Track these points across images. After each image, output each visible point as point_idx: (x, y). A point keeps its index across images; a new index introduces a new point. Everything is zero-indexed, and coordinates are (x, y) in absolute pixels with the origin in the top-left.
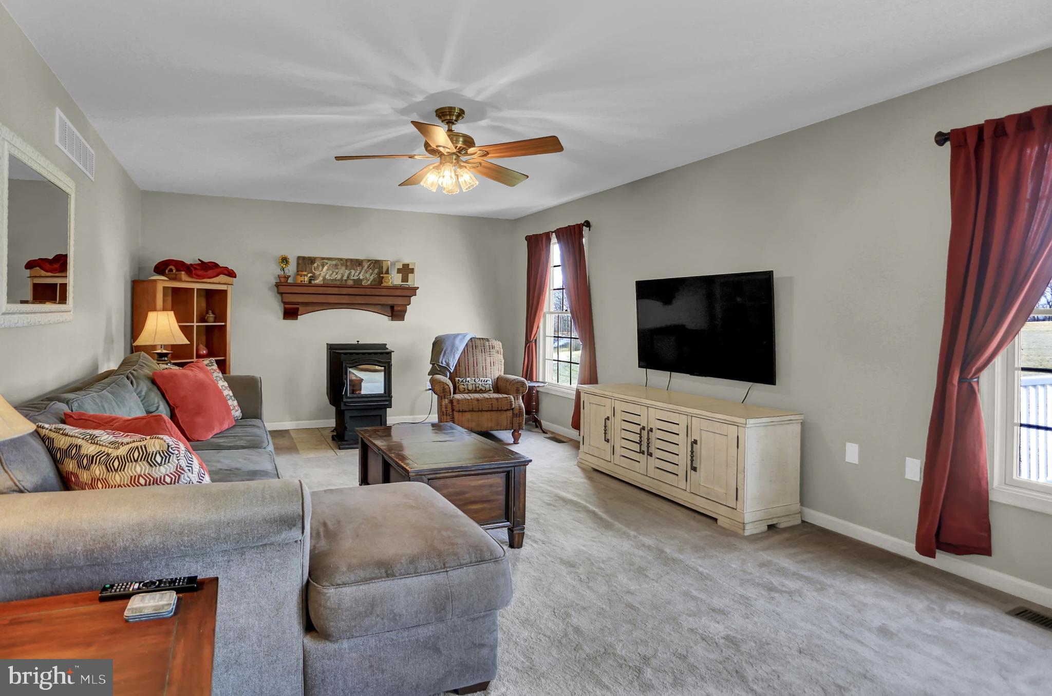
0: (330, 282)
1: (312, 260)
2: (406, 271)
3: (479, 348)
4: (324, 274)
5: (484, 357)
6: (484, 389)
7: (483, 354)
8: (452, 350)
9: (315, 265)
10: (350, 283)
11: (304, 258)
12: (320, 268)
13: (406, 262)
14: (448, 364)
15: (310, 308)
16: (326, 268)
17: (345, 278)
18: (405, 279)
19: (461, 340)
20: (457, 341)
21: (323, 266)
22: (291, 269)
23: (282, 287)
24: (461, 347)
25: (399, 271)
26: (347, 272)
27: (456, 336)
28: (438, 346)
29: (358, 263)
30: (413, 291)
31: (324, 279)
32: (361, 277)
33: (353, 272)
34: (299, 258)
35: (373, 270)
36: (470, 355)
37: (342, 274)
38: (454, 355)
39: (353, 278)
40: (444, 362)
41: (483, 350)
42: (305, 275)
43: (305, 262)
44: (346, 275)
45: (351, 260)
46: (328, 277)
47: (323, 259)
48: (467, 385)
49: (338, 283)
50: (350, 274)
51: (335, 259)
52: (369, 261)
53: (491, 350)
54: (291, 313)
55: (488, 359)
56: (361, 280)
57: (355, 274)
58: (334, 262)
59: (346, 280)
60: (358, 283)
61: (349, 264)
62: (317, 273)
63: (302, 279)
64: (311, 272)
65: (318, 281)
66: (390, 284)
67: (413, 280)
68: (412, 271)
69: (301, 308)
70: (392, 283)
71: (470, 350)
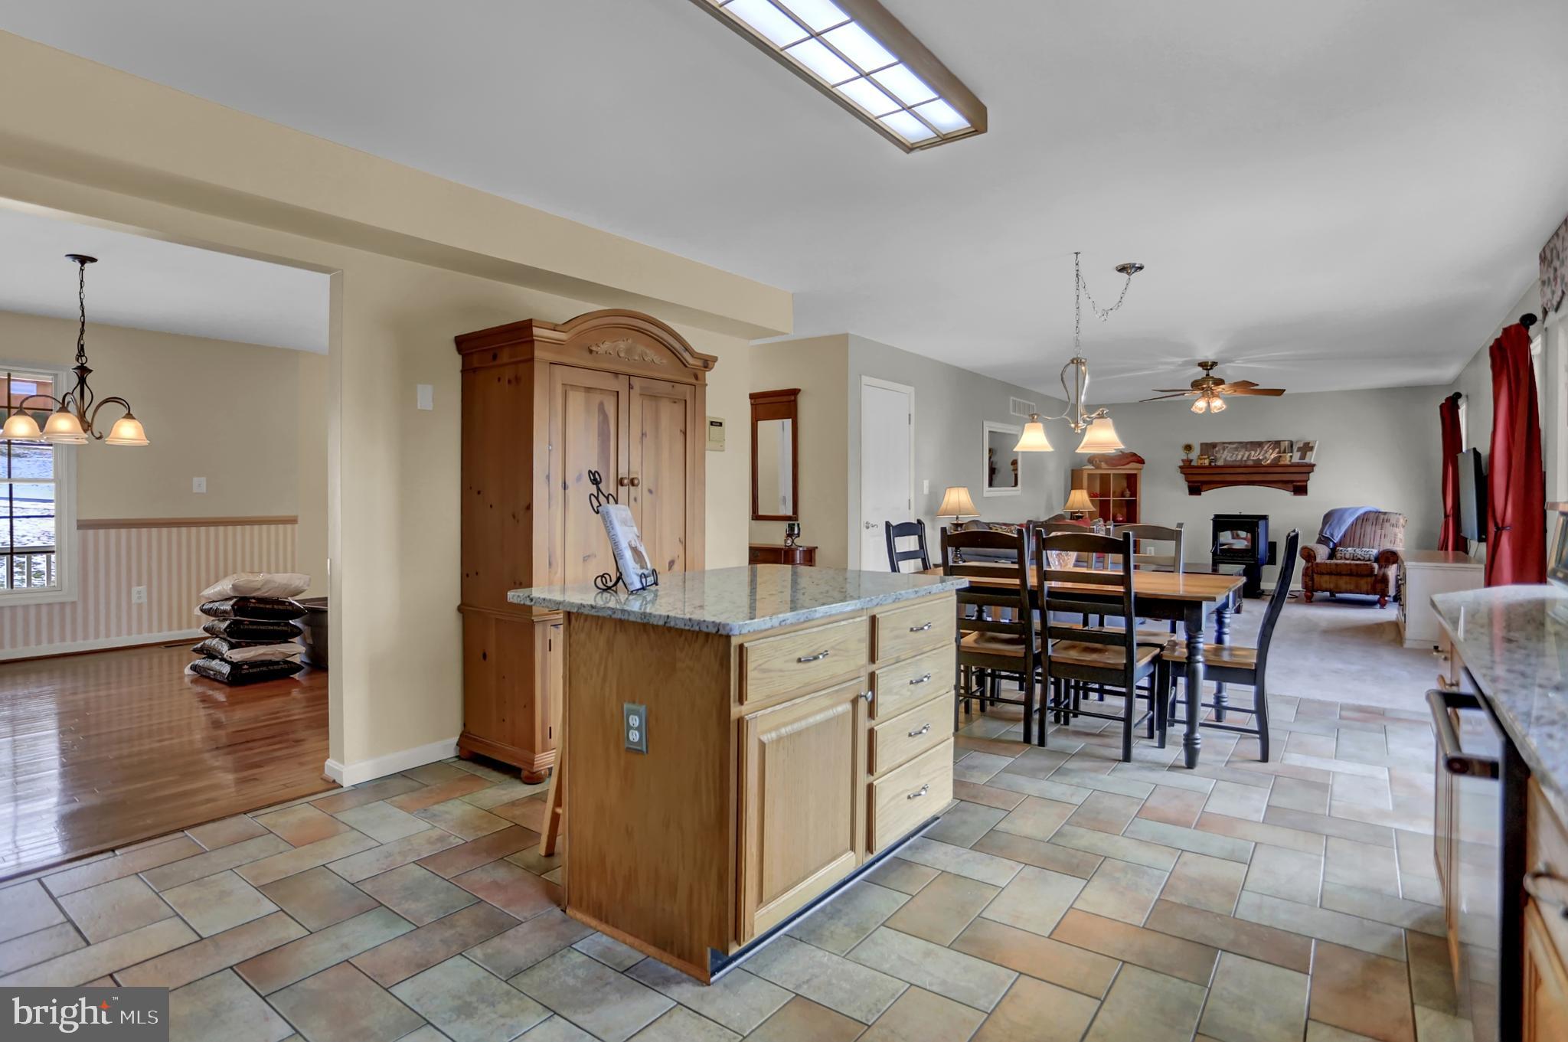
0: (1231, 464)
1: (1214, 445)
2: (1307, 448)
3: (1371, 521)
4: (1224, 457)
5: (1374, 529)
6: (1362, 558)
7: (1374, 526)
8: (1338, 522)
9: (1217, 449)
10: (1250, 463)
11: (1207, 444)
12: (1221, 452)
13: (1307, 440)
14: (1332, 535)
15: (1212, 486)
16: (1225, 452)
17: (1245, 458)
18: (1303, 457)
19: (1351, 514)
20: (1347, 515)
21: (1224, 450)
22: (1194, 455)
23: (1187, 468)
24: (1349, 521)
25: (1299, 449)
26: (1247, 453)
27: (1346, 510)
28: (1328, 518)
29: (1259, 445)
30: (1312, 467)
31: (1225, 460)
32: (1262, 456)
33: (1253, 453)
34: (1202, 444)
35: (1273, 449)
36: (1359, 526)
37: (1241, 456)
38: (1340, 528)
39: (1254, 458)
40: (1328, 533)
41: (1374, 523)
42: (1205, 459)
43: (1208, 448)
44: (1246, 455)
45: (1252, 443)
46: (1228, 458)
47: (1224, 443)
48: (1345, 554)
49: (1238, 464)
50: (1249, 455)
51: (1236, 442)
52: (1270, 441)
53: (1385, 523)
54: (1195, 490)
55: (1379, 532)
56: (1261, 460)
57: (1255, 455)
58: (1234, 446)
59: (1245, 461)
60: (1258, 464)
61: (1248, 446)
62: (1218, 456)
63: (1202, 461)
64: (1213, 455)
65: (1220, 463)
66: (1287, 462)
67: (1311, 458)
68: (1311, 449)
69: (1204, 487)
70: (1290, 461)
71: (1360, 522)
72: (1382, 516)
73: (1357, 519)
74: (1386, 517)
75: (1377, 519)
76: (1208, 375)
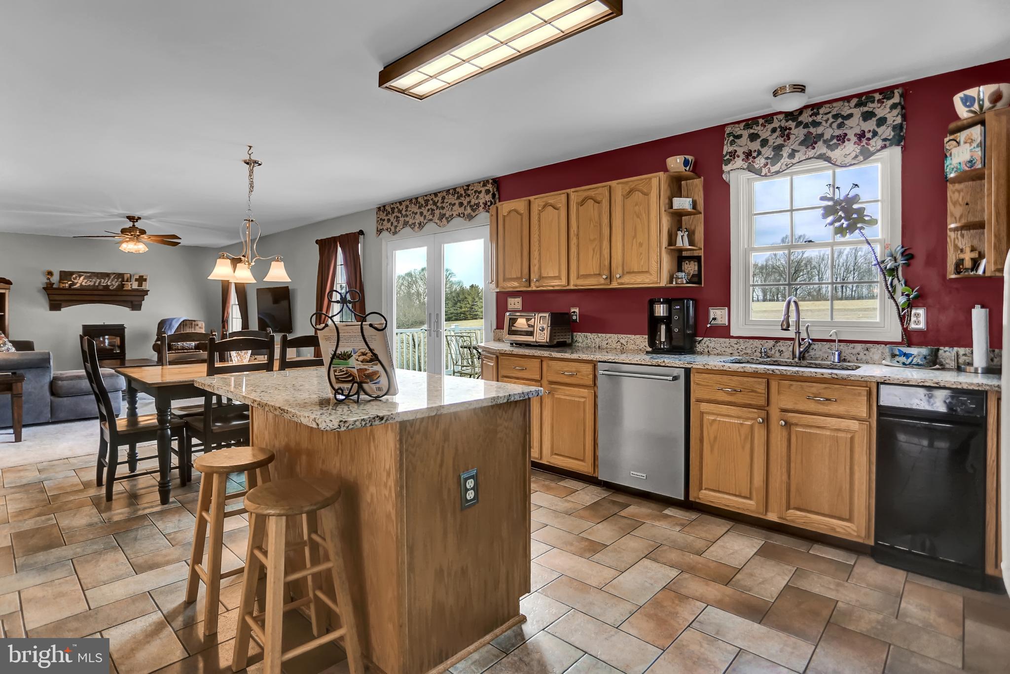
0: (85, 287)
1: (72, 273)
2: (141, 280)
3: (188, 326)
4: (80, 282)
6: (188, 348)
7: (191, 329)
8: (169, 327)
9: (74, 276)
10: (101, 288)
11: (65, 272)
12: (78, 279)
13: (141, 275)
14: (167, 335)
15: (70, 304)
16: (81, 279)
17: (97, 284)
18: (140, 285)
19: (177, 322)
20: (174, 322)
21: (80, 277)
22: (55, 280)
23: (49, 290)
24: (176, 325)
25: (136, 280)
26: (98, 280)
27: (173, 319)
28: (162, 324)
29: (107, 275)
30: (146, 292)
31: (81, 285)
32: (109, 284)
33: (103, 280)
34: (61, 272)
35: (118, 279)
36: (182, 329)
37: (94, 282)
38: (171, 330)
39: (103, 285)
40: (165, 334)
41: (190, 327)
42: (65, 283)
43: (65, 275)
45: (101, 273)
46: (84, 284)
47: (80, 272)
48: (178, 347)
49: (91, 288)
50: (100, 282)
51: (88, 273)
52: (114, 273)
53: (196, 327)
54: (55, 307)
56: (109, 286)
57: (104, 282)
58: (88, 275)
59: (97, 286)
60: (107, 287)
61: (99, 275)
62: (75, 281)
63: (64, 285)
64: (71, 281)
65: (76, 287)
66: (129, 288)
67: (146, 286)
68: (145, 280)
69: (63, 304)
70: (131, 287)
71: (182, 326)
72: (194, 323)
73: (180, 324)
74: (196, 323)
75: (191, 324)
76: (134, 226)
